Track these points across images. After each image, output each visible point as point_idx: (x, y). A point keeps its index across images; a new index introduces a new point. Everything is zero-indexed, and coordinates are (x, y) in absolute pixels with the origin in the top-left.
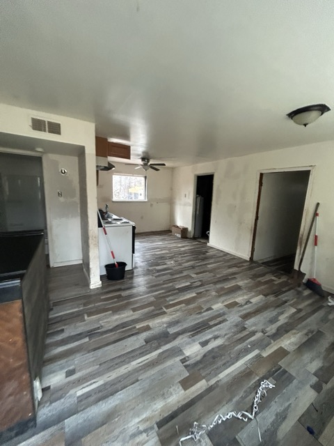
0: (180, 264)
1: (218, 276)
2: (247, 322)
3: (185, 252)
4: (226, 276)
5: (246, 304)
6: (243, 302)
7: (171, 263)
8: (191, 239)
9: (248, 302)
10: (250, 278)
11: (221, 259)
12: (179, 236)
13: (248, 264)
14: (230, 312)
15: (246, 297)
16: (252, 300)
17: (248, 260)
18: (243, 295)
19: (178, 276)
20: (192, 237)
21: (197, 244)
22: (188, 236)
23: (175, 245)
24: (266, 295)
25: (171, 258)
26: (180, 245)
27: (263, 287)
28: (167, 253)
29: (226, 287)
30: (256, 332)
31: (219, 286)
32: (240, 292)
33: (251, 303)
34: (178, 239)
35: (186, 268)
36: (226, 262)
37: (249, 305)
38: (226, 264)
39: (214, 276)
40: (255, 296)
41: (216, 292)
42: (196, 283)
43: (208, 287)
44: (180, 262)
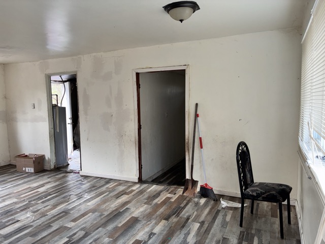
0: (44, 215)
1: (106, 213)
3: (47, 194)
4: (116, 210)
5: (150, 238)
6: (146, 237)
7: (26, 217)
8: (51, 171)
9: (151, 234)
10: (145, 203)
11: (104, 189)
12: (32, 170)
15: (147, 229)
16: (155, 231)
17: (137, 181)
18: (143, 228)
19: (44, 234)
20: (52, 167)
22: (47, 167)
23: (26, 186)
24: (167, 219)
25: (25, 208)
26: (35, 185)
27: (162, 210)
28: (16, 203)
29: (120, 225)
31: (110, 227)
32: (139, 226)
33: (155, 234)
34: (30, 174)
35: (54, 216)
36: (110, 192)
37: (154, 238)
38: (112, 194)
39: (101, 216)
40: (157, 224)
41: (109, 237)
42: (77, 235)
43: (96, 234)
44: (42, 210)
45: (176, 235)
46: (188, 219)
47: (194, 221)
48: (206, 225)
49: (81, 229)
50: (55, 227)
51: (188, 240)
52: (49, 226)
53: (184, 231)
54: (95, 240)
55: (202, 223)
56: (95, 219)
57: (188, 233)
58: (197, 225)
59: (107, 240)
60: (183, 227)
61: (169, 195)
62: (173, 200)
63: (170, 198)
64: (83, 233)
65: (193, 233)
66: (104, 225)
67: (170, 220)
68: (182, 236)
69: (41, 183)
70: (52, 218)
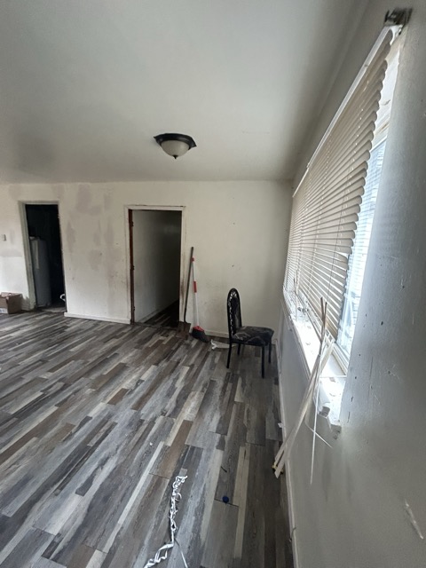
1: (91, 360)
2: (142, 412)
3: (21, 339)
4: (103, 355)
5: (137, 386)
6: (133, 385)
8: (30, 311)
9: (139, 381)
10: (136, 348)
11: (91, 332)
12: (5, 311)
13: (130, 328)
14: (117, 409)
15: (134, 377)
16: (143, 378)
17: (129, 323)
18: (130, 375)
20: (32, 307)
21: (45, 319)
22: (25, 307)
24: (157, 364)
26: (7, 329)
27: (152, 354)
29: (105, 373)
30: (155, 418)
31: (94, 376)
32: (126, 373)
33: (143, 381)
34: (3, 316)
35: (27, 367)
36: (98, 336)
37: (141, 386)
38: (100, 338)
39: (84, 363)
40: (145, 370)
41: (91, 388)
42: (55, 386)
43: (78, 385)
44: (13, 360)
45: (164, 381)
46: (178, 363)
47: (184, 364)
48: (195, 369)
49: (59, 381)
50: (27, 379)
51: (176, 386)
52: (20, 378)
53: (173, 376)
54: (75, 393)
55: (192, 366)
56: (78, 368)
57: (177, 378)
58: (187, 369)
59: (89, 391)
60: (172, 372)
61: (161, 338)
62: (164, 343)
63: (162, 341)
64: (62, 384)
65: (182, 378)
66: (88, 374)
67: (160, 365)
68: (170, 382)
69: (16, 326)
70: (25, 368)
